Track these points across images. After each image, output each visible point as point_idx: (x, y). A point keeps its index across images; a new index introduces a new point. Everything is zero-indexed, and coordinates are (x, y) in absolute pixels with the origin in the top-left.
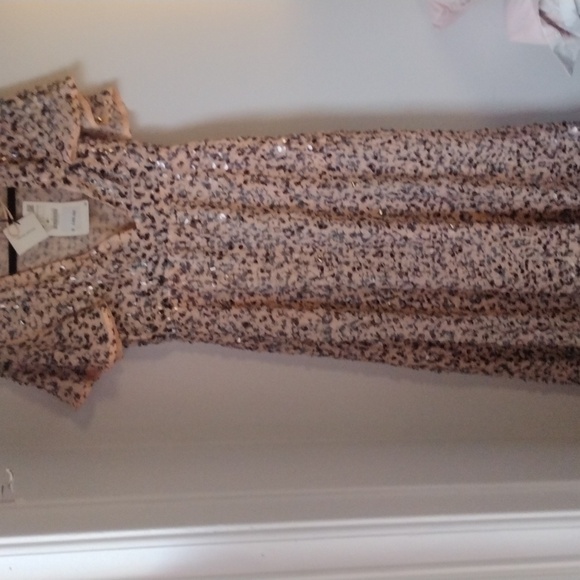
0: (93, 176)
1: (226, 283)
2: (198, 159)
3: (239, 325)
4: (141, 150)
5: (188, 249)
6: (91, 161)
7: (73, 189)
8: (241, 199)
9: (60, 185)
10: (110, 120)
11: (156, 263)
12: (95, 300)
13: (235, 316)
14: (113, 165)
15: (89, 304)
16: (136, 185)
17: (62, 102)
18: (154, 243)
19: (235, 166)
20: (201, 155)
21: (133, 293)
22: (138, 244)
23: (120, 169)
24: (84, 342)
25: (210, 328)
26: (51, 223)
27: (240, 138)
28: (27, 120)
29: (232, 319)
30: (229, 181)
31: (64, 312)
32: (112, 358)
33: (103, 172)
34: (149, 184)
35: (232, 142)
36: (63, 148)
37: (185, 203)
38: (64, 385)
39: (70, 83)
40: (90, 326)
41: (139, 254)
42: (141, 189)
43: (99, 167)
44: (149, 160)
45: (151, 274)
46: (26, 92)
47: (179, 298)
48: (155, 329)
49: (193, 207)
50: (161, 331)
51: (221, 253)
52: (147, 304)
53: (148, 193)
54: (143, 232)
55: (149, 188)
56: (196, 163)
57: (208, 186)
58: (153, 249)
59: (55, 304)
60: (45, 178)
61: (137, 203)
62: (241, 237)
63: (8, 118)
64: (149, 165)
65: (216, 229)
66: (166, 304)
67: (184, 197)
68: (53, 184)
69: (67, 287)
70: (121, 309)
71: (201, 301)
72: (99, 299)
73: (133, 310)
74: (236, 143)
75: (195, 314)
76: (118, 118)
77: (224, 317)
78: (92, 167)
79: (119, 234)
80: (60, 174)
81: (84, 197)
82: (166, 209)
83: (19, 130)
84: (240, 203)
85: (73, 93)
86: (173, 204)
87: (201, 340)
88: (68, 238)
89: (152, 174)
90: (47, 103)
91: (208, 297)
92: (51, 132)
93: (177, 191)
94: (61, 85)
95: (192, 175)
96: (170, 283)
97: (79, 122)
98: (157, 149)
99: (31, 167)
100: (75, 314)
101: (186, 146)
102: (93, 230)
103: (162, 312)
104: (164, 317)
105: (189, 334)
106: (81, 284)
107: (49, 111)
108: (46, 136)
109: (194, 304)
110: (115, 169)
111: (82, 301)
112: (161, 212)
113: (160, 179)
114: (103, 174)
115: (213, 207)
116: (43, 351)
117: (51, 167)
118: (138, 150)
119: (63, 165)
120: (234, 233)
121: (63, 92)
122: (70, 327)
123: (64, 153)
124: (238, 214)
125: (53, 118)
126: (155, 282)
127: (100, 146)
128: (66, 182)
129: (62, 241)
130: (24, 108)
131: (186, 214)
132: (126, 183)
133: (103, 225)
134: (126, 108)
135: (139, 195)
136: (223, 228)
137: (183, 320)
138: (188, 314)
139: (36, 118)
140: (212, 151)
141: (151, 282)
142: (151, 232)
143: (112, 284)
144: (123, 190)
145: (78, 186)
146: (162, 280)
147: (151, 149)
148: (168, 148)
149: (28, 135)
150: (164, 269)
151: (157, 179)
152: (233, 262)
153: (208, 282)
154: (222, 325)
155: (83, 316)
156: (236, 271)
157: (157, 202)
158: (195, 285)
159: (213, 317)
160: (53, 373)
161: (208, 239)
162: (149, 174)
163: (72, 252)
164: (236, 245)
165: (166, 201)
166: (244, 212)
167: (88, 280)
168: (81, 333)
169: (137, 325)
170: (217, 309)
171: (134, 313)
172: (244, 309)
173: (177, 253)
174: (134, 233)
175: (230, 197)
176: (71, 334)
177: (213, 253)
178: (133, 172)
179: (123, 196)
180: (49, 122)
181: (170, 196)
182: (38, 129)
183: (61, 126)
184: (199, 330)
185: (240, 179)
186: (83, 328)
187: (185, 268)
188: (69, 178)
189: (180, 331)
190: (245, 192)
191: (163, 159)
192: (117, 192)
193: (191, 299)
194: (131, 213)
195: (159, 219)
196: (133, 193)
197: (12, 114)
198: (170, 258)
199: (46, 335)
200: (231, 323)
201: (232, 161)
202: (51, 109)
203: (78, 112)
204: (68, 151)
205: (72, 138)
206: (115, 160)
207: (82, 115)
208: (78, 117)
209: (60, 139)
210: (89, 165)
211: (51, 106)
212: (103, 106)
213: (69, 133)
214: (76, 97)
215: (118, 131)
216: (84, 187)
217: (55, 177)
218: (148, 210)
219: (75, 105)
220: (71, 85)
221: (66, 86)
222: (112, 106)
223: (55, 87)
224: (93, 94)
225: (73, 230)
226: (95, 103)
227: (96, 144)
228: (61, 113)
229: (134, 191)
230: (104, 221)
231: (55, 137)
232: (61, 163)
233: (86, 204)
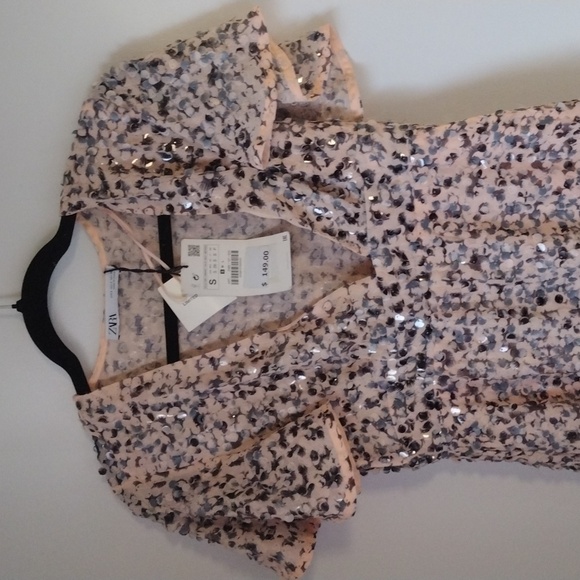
0: (300, 188)
1: (537, 362)
2: (482, 148)
3: (560, 436)
4: (382, 137)
5: (464, 305)
6: (296, 162)
7: (267, 214)
8: (557, 213)
9: (245, 207)
10: (325, 83)
11: (412, 333)
12: (312, 400)
13: (553, 421)
14: (332, 168)
15: (301, 408)
17: (244, 58)
18: (409, 301)
19: (548, 157)
20: (488, 139)
21: (375, 385)
22: (379, 301)
23: (348, 173)
24: (299, 481)
25: (508, 442)
26: (228, 274)
27: (562, 106)
28: (183, 94)
29: (547, 426)
30: (539, 184)
31: (259, 425)
32: (348, 510)
33: (316, 179)
34: (396, 196)
35: (547, 112)
36: (247, 144)
37: (460, 226)
39: (256, 22)
40: (308, 452)
41: (382, 319)
42: (383, 207)
43: (309, 171)
44: (396, 155)
45: (403, 353)
46: (181, 43)
47: (452, 389)
48: (415, 447)
49: (475, 234)
50: (424, 450)
51: (525, 312)
52: (398, 404)
53: (395, 212)
54: (389, 281)
55: (397, 203)
56: (478, 154)
57: (499, 195)
58: (406, 310)
60: (218, 196)
61: (376, 232)
62: (560, 281)
63: (152, 94)
64: (397, 162)
65: (517, 270)
66: (431, 402)
67: (457, 216)
68: (233, 206)
70: (355, 413)
71: (490, 394)
72: (316, 398)
73: (375, 414)
74: (554, 114)
76: (338, 79)
77: (532, 423)
78: (296, 171)
79: (347, 286)
80: (243, 188)
81: (283, 226)
82: (427, 240)
83: (173, 113)
84: (555, 220)
85: (262, 41)
86: (439, 229)
87: (490, 458)
89: (402, 179)
90: (218, 63)
92: (227, 113)
93: (444, 206)
94: (241, 27)
95: (471, 176)
96: (437, 365)
97: (274, 95)
98: (411, 134)
99: (194, 180)
100: (278, 426)
101: (463, 125)
102: (298, 277)
103: (423, 416)
104: (427, 427)
105: (471, 450)
106: (287, 374)
107: (222, 77)
108: (218, 121)
109: (477, 400)
110: (337, 174)
111: (289, 403)
112: (417, 245)
113: (416, 186)
114: (315, 182)
115: (511, 233)
116: (231, 496)
117: (229, 176)
118: (375, 136)
119: (248, 172)
120: (548, 275)
121: (245, 40)
122: (273, 453)
123: (250, 150)
124: (557, 242)
125: (229, 88)
126: (411, 365)
127: (311, 134)
128: (255, 201)
130: (179, 72)
131: (463, 247)
132: (355, 196)
133: (316, 268)
134: (350, 60)
135: (378, 217)
136: (528, 268)
137: (461, 430)
138: (470, 419)
139: (200, 92)
140: (510, 132)
141: (403, 369)
142: (402, 281)
143: (339, 371)
144: (352, 210)
145: (275, 208)
146: (422, 361)
147: (399, 134)
148: (429, 129)
149: (187, 122)
150: (425, 343)
151: (409, 188)
152: (548, 326)
153: (503, 363)
155: (294, 431)
156: (552, 340)
157: (410, 229)
158: (480, 367)
159: (513, 423)
161: (501, 289)
163: (267, 317)
164: (551, 296)
165: (425, 226)
167: (298, 367)
168: (292, 464)
169: (384, 440)
170: (521, 409)
171: (377, 419)
172: (568, 408)
173: (448, 316)
174: (372, 283)
175: (537, 212)
176: (275, 465)
177: (511, 312)
178: (367, 176)
179: (352, 220)
180: (222, 96)
181: (433, 216)
182: (204, 111)
183: (244, 104)
184: (488, 445)
186: (295, 455)
187: (462, 340)
188: (260, 194)
189: (456, 446)
190: (565, 201)
191: (422, 152)
192: (341, 213)
193: (473, 390)
194: (366, 250)
195: (415, 257)
196: (369, 215)
197: (159, 86)
198: (435, 324)
199: (232, 465)
200: (545, 433)
201: (544, 147)
202: (226, 72)
203: (272, 74)
204: (258, 148)
205: (263, 123)
206: (337, 157)
207: (279, 80)
208: (272, 85)
209: (242, 127)
210: (292, 169)
211: (223, 68)
212: (313, 60)
213: (259, 115)
214: (267, 47)
215: (339, 104)
216: (286, 208)
217: (236, 194)
218: (394, 243)
219: (265, 63)
220: (258, 27)
221: (250, 29)
222: (328, 59)
223: (231, 32)
224: (295, 40)
225: (264, 284)
226: (298, 56)
227: (303, 131)
228: (242, 79)
229: (371, 211)
230: (318, 260)
231: (233, 123)
232: (244, 169)
233: (285, 238)
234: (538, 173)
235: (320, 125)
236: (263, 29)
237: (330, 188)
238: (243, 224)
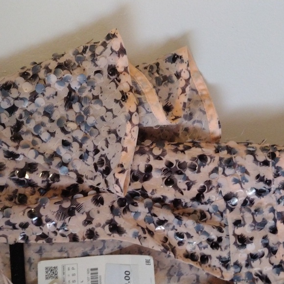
0: (163, 214)
6: (156, 185)
9: (104, 233)
10: (185, 105)
14: (194, 191)
16: (237, 223)
17: (102, 81)
23: (207, 196)
28: (38, 118)
34: (259, 218)
36: (107, 171)
39: (115, 44)
42: (246, 231)
43: (170, 194)
44: (260, 178)
46: (36, 66)
53: (258, 236)
55: (261, 226)
60: (76, 225)
61: (241, 256)
63: (5, 118)
64: (261, 186)
68: (91, 234)
78: (158, 195)
80: (102, 215)
83: (27, 139)
85: (121, 63)
89: (265, 202)
90: (75, 86)
92: (85, 138)
94: (98, 51)
97: (135, 120)
98: (273, 156)
99: (50, 209)
107: (79, 100)
108: (75, 145)
110: (199, 198)
112: (281, 268)
113: (279, 208)
117: (87, 203)
118: (237, 159)
119: (108, 199)
121: (103, 63)
123: (110, 178)
125: (87, 112)
127: (172, 157)
130: (34, 96)
132: (217, 219)
134: (205, 81)
135: (242, 241)
139: (56, 116)
144: (215, 234)
145: (136, 235)
147: (262, 157)
149: (42, 147)
151: (273, 210)
157: (273, 251)
162: (258, 200)
178: (230, 199)
179: (215, 245)
180: (80, 120)
182: (61, 136)
183: (103, 129)
188: (120, 221)
192: (204, 238)
194: (229, 274)
196: (233, 239)
197: (12, 110)
202: (84, 95)
203: (132, 98)
204: (118, 176)
205: (124, 149)
206: (199, 179)
207: (140, 103)
208: (133, 109)
209: (102, 152)
210: (153, 191)
211: (81, 90)
212: (172, 82)
213: (119, 140)
214: (126, 69)
215: (196, 125)
216: (147, 235)
217: (94, 222)
218: (257, 267)
219: (125, 86)
220: (117, 49)
221: (108, 51)
222: (187, 81)
223: (88, 54)
224: (152, 62)
226: (157, 79)
227: (164, 153)
228: (101, 103)
229: (234, 235)
230: (175, 277)
231: (91, 149)
232: (104, 195)
233: (148, 262)
235: (181, 147)
236: (122, 51)
237: (191, 210)
238: (100, 247)
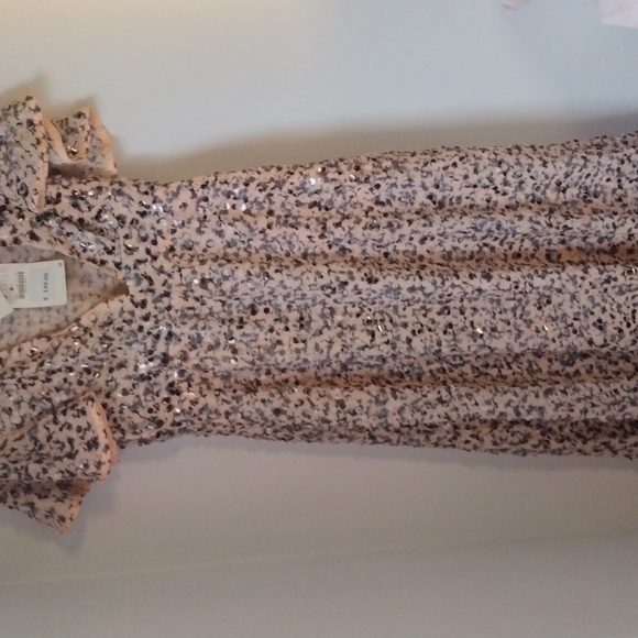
0: (68, 228)
1: (250, 358)
2: (206, 199)
3: (268, 412)
4: (131, 190)
5: (197, 316)
6: (65, 207)
7: (43, 245)
8: (264, 247)
9: (26, 241)
10: (87, 150)
11: (157, 337)
12: (80, 389)
13: (263, 401)
14: (94, 212)
15: (72, 395)
16: (126, 237)
17: (22, 130)
18: (154, 312)
19: (255, 206)
20: (210, 193)
21: (129, 377)
22: (132, 313)
23: (105, 216)
24: (68, 448)
25: (231, 418)
26: (16, 291)
27: (260, 169)
29: (259, 405)
30: (249, 226)
31: (38, 409)
32: (104, 469)
33: (81, 220)
34: (143, 234)
35: (251, 174)
36: (26, 194)
37: (192, 256)
38: (43, 505)
39: (32, 104)
40: (74, 427)
41: (135, 326)
42: (133, 242)
43: (76, 215)
44: (141, 204)
45: (151, 352)
47: (189, 380)
48: (160, 423)
49: (203, 262)
51: (241, 320)
52: (147, 391)
53: (142, 247)
54: (139, 298)
55: (144, 239)
56: (203, 203)
57: (220, 234)
58: (152, 320)
59: (27, 397)
60: (4, 233)
61: (129, 261)
64: (142, 209)
65: (234, 290)
66: (173, 389)
67: (190, 249)
68: (16, 241)
69: (42, 375)
70: (114, 400)
71: (218, 383)
72: (83, 388)
73: (130, 400)
74: (256, 175)
75: (211, 400)
76: (98, 147)
77: (248, 403)
78: (66, 215)
79: (107, 302)
80: (24, 227)
81: (58, 255)
82: (168, 267)
84: (263, 252)
85: (37, 118)
86: (176, 259)
87: (220, 432)
88: (40, 309)
89: (147, 221)
90: (3, 134)
91: (226, 377)
92: (10, 171)
93: (180, 242)
94: (20, 107)
95: (199, 220)
96: (177, 361)
97: (46, 158)
98: (152, 188)
100: (53, 411)
101: (191, 182)
102: (72, 296)
103: (167, 400)
104: (170, 408)
105: (204, 427)
106: (60, 370)
107: (6, 144)
109: (209, 388)
110: (98, 217)
111: (62, 392)
112: (161, 271)
113: (158, 227)
114: (81, 224)
115: (229, 261)
116: (14, 462)
117: (12, 218)
118: (125, 190)
119: (28, 216)
120: (257, 293)
121: (23, 117)
122: (47, 429)
123: (28, 199)
124: (262, 268)
125: (11, 152)
126: (158, 362)
127: (77, 187)
128: (34, 237)
129: (32, 313)
131: (194, 272)
132: (112, 234)
133: (84, 289)
134: (108, 133)
135: (130, 251)
136: (243, 288)
137: (196, 409)
138: (202, 402)
140: (224, 187)
141: (151, 364)
142: (149, 297)
143: (101, 367)
144: (109, 244)
145: (49, 242)
146: (166, 359)
147: (144, 188)
148: (166, 185)
150: (167, 344)
151: (153, 228)
152: (257, 331)
153: (226, 359)
154: (246, 414)
155: (64, 413)
156: (261, 342)
157: (155, 258)
158: (209, 363)
159: (234, 403)
160: (28, 489)
161: (224, 303)
162: (141, 220)
163: (46, 327)
164: (261, 308)
165: (166, 257)
166: (269, 265)
167: (69, 364)
168: (63, 436)
169: (136, 419)
170: (239, 393)
171: (131, 403)
172: (274, 391)
173: (184, 324)
174: (127, 299)
175: (250, 246)
176: (49, 438)
177: (231, 321)
178: (121, 219)
179: (110, 252)
180: (6, 158)
181: (172, 249)
183: (23, 164)
184: (216, 421)
185: (262, 223)
186: (65, 429)
187: (195, 343)
188: (37, 232)
189: (193, 423)
190: (269, 239)
191: (161, 202)
192: (102, 247)
193: (204, 380)
194: (121, 274)
195: (158, 280)
196: (123, 248)
198: (174, 330)
199: (15, 440)
200: (258, 410)
201: (251, 199)
202: (9, 140)
203: (44, 143)
204: (34, 197)
205: (38, 179)
206: (97, 205)
207: (50, 147)
208: (44, 150)
209: (22, 181)
210: (62, 212)
211: (7, 137)
212: (78, 132)
213: (34, 172)
214: (41, 123)
215: (99, 166)
216: (58, 242)
217: (18, 232)
218: (142, 269)
219: (39, 134)
220: (33, 108)
221: (27, 109)
222: (89, 132)
223: (12, 110)
224: (63, 118)
225: (45, 299)
226: (66, 130)
227: (70, 184)
228: (21, 146)
229: (125, 245)
231: (15, 179)
232: (25, 213)
233: (60, 264)
234: (247, 218)
235: (84, 181)
236: (37, 109)
237: (93, 227)
